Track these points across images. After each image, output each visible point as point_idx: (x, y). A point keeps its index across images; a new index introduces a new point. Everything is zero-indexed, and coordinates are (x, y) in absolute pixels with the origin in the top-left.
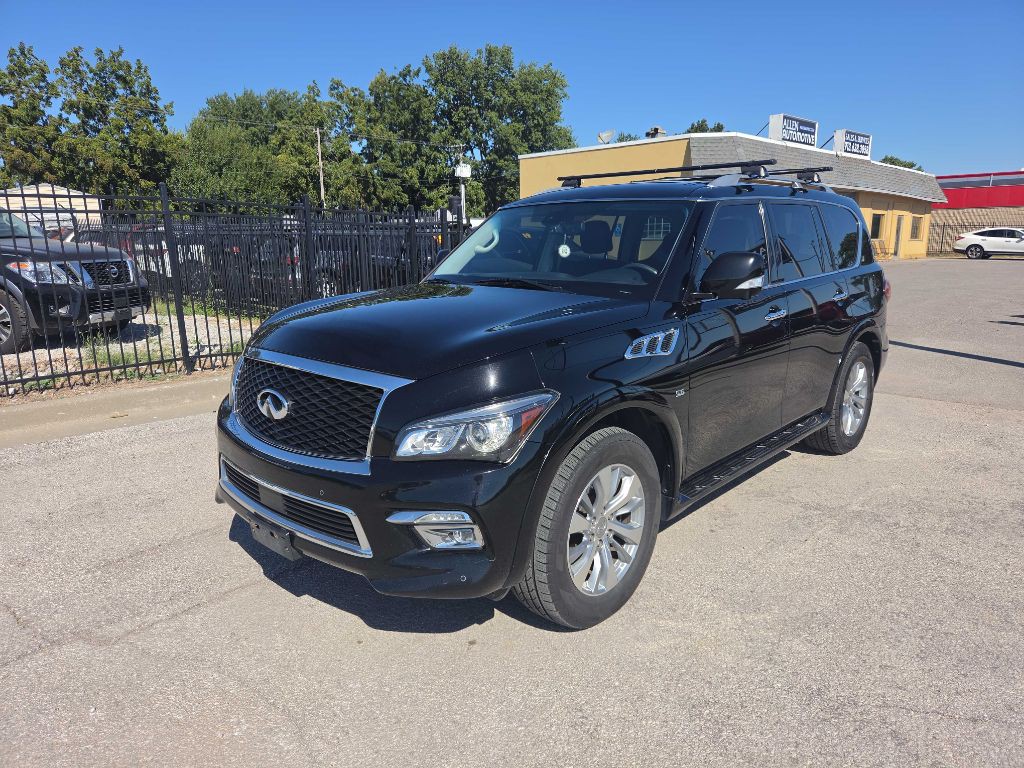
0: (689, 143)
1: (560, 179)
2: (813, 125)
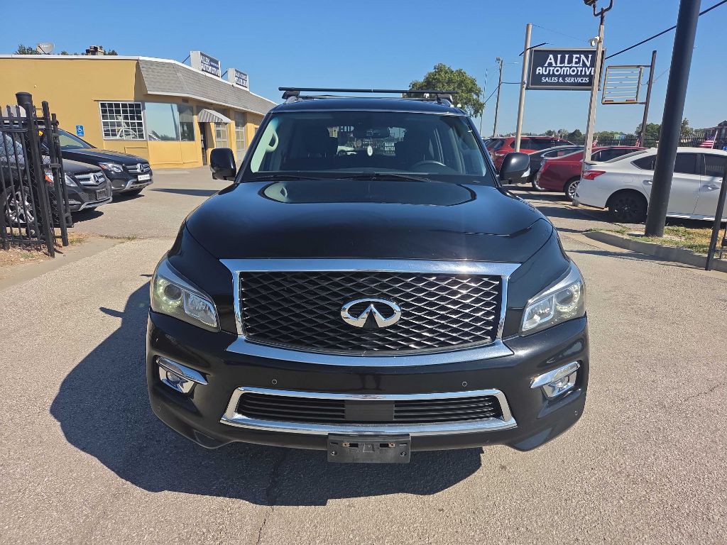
0: (138, 63)
1: (281, 89)
2: (217, 63)
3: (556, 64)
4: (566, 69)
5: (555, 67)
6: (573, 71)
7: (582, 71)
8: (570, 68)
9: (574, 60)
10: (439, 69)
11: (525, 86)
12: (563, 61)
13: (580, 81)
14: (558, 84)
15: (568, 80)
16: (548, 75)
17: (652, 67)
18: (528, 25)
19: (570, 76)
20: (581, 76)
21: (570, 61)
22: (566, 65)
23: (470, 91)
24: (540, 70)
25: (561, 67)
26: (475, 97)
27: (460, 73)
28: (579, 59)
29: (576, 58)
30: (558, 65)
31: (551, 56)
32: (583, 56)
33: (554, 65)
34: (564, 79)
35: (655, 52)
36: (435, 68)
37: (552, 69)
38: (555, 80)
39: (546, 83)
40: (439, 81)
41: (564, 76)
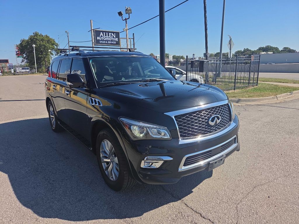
3: (104, 36)
4: (107, 38)
5: (104, 37)
6: (110, 39)
7: (113, 39)
8: (109, 38)
9: (110, 35)
10: (36, 34)
11: (94, 44)
12: (106, 35)
13: (113, 43)
14: (106, 43)
15: (109, 42)
16: (102, 40)
17: (134, 39)
18: (91, 20)
19: (109, 41)
20: (113, 41)
21: (108, 35)
22: (107, 37)
23: (53, 44)
24: (98, 38)
25: (106, 37)
26: (56, 47)
27: (47, 36)
28: (111, 34)
29: (110, 34)
30: (105, 36)
31: (101, 33)
32: (112, 34)
33: (103, 36)
34: (107, 42)
35: (133, 34)
36: (33, 34)
37: (103, 38)
38: (104, 42)
39: (102, 43)
40: (37, 39)
41: (107, 41)
